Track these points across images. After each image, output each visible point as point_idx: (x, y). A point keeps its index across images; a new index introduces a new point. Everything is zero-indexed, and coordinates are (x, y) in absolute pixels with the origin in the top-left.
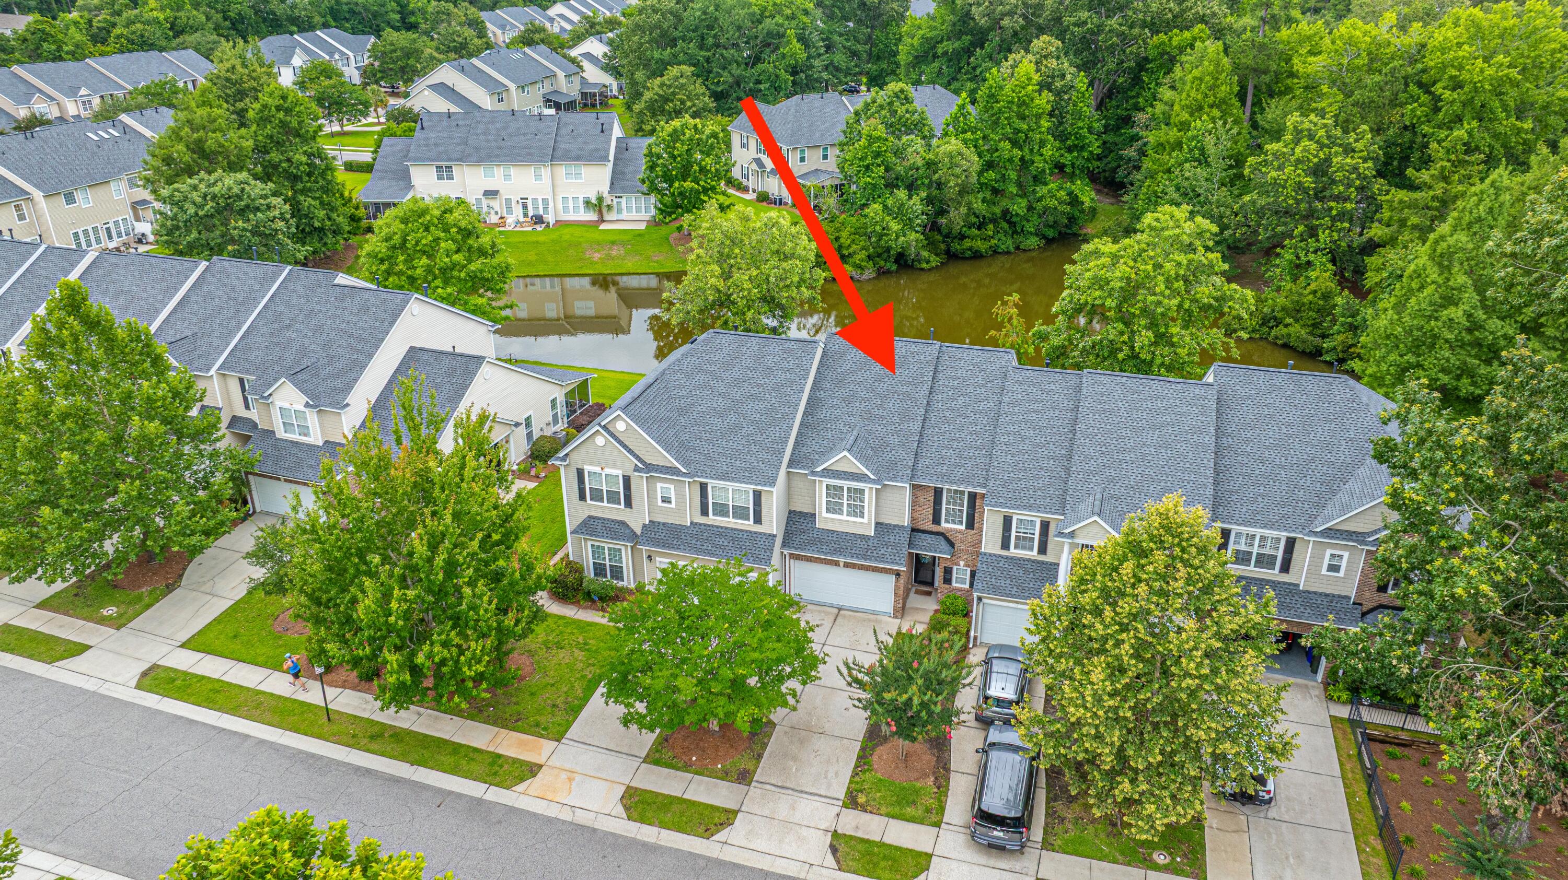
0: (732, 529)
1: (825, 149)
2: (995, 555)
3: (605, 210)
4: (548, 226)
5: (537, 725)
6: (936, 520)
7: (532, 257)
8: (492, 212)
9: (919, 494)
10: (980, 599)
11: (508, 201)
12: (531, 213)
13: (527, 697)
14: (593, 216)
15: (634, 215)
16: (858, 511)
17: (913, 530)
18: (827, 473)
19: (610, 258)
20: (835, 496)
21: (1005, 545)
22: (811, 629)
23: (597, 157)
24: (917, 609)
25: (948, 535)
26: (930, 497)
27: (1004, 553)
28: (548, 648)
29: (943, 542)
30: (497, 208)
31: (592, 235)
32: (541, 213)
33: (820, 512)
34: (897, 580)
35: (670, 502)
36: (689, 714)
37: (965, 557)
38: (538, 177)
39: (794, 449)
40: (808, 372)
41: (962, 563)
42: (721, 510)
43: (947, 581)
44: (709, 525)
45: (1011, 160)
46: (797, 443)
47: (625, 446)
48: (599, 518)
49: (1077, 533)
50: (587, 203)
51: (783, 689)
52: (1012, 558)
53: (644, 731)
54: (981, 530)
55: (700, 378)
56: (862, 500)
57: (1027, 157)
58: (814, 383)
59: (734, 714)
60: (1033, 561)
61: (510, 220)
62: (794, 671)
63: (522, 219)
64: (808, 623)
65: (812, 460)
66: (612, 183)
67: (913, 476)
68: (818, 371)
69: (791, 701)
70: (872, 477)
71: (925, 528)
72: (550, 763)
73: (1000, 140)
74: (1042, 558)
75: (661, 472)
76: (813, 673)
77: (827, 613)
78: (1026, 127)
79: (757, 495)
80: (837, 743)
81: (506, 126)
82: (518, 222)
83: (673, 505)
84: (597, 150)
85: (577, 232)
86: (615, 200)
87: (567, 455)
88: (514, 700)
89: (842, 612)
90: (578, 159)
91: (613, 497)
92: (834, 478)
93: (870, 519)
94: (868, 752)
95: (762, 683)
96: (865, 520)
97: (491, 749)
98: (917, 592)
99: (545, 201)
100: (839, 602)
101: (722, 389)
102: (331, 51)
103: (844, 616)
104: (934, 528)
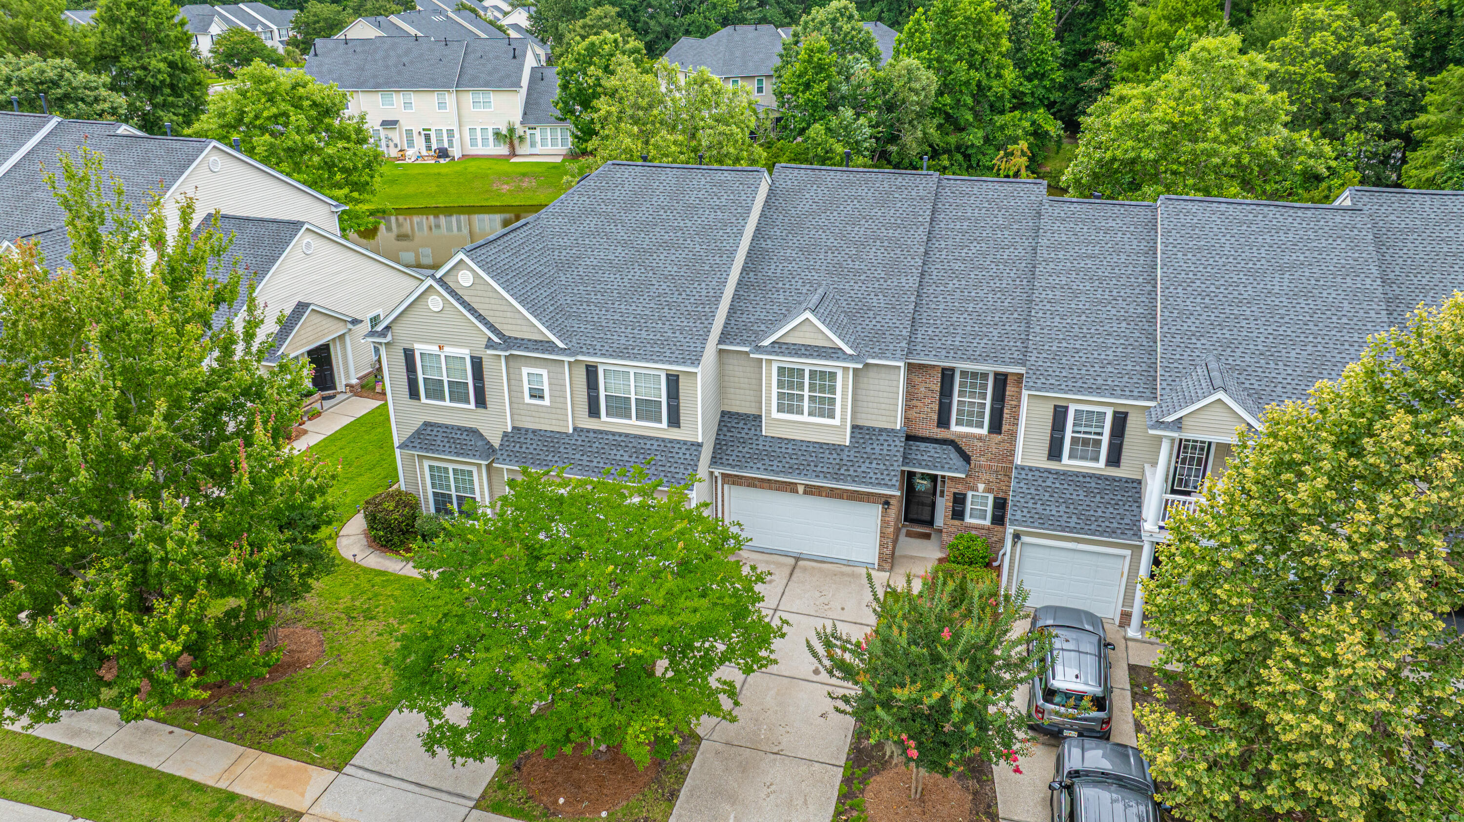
0: (636, 437)
1: (760, 81)
2: (1038, 469)
3: (516, 142)
4: (453, 159)
5: (308, 743)
6: (943, 421)
7: (433, 189)
8: (391, 145)
9: (917, 380)
10: (1017, 536)
11: (409, 132)
12: (434, 146)
13: (303, 696)
14: (504, 150)
15: (549, 148)
16: (825, 408)
17: (909, 438)
18: (779, 347)
19: (521, 190)
20: (791, 386)
21: (1055, 452)
22: (760, 579)
23: (510, 83)
24: (912, 557)
25: (962, 443)
26: (935, 384)
27: (1053, 465)
28: (350, 618)
29: (954, 455)
30: (397, 140)
31: (503, 167)
32: (446, 145)
33: (769, 412)
34: (885, 511)
35: (542, 397)
36: (537, 730)
37: (985, 477)
38: (442, 105)
39: (728, 318)
40: (749, 210)
41: (981, 487)
42: (619, 407)
43: (958, 514)
44: (601, 432)
45: (967, 83)
46: (732, 311)
47: (472, 310)
48: (439, 426)
49: (1185, 422)
50: (497, 134)
51: (714, 684)
52: (1065, 473)
53: (459, 760)
54: (1013, 435)
55: (591, 223)
56: (832, 390)
57: (985, 82)
58: (757, 229)
59: (622, 728)
60: (1099, 477)
61: (410, 152)
62: (731, 650)
63: (424, 152)
64: (753, 568)
65: (756, 333)
66: (525, 114)
67: (910, 352)
68: (763, 215)
69: (726, 703)
70: (849, 351)
71: (926, 433)
72: (315, 810)
73: (955, 61)
74: (1113, 472)
75: (527, 349)
76: (763, 653)
77: (779, 565)
78: (982, 47)
79: (673, 381)
80: (803, 769)
81: (408, 52)
82: (420, 157)
83: (547, 402)
84: (508, 76)
85: (485, 164)
86: (529, 132)
87: (388, 328)
88: (280, 700)
89: (801, 563)
90: (487, 84)
91: (458, 392)
92: (790, 354)
93: (843, 419)
94: (856, 785)
95: (677, 672)
96: (836, 422)
97: (222, 785)
98: (909, 534)
99: (450, 132)
100: (796, 549)
101: (622, 234)
102: (254, 23)
103: (805, 569)
104: (941, 434)
